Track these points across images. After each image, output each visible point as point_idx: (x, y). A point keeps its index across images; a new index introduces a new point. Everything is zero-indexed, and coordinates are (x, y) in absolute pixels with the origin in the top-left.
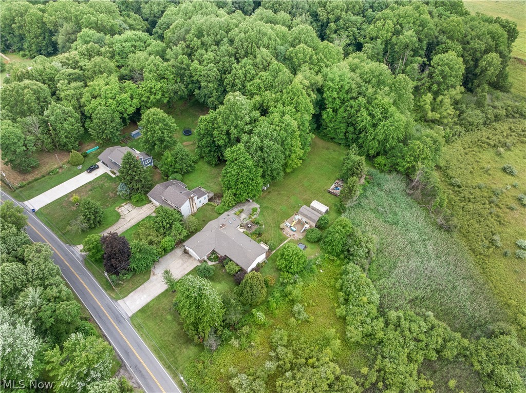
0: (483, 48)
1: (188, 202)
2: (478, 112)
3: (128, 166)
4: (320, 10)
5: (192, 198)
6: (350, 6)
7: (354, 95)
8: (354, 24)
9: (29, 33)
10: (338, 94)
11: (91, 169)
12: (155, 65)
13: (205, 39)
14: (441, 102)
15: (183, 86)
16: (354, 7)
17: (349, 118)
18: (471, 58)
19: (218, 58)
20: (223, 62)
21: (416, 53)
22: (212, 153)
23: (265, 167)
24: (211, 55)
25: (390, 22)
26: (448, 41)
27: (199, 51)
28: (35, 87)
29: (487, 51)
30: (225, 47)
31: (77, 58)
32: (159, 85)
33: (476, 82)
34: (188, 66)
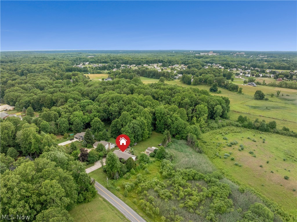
0: (215, 104)
1: (108, 144)
2: (216, 124)
3: (88, 133)
4: (155, 95)
5: (109, 143)
6: (166, 93)
7: (166, 115)
8: (168, 98)
9: (46, 103)
10: (160, 114)
11: (71, 140)
12: (96, 108)
13: (114, 100)
14: (200, 120)
15: (106, 115)
16: (167, 93)
17: (164, 122)
18: (211, 107)
19: (119, 105)
20: (121, 106)
21: (190, 106)
22: (116, 134)
23: (135, 134)
24: (116, 105)
25: (180, 97)
26: (202, 102)
27: (112, 104)
28: (54, 113)
29: (216, 105)
30: (121, 102)
31: (68, 107)
32: (98, 114)
33: (215, 115)
34: (108, 109)
